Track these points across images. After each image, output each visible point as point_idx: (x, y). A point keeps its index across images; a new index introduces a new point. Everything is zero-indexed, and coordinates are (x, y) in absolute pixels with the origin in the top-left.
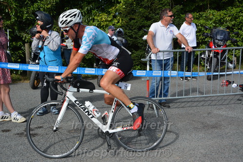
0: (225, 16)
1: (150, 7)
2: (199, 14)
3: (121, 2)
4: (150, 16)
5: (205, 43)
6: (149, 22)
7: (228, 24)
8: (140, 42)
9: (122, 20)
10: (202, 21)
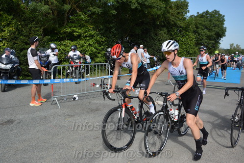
1: (29, 36)
3: (5, 31)
4: (28, 42)
5: (65, 61)
9: (7, 44)
10: (63, 47)
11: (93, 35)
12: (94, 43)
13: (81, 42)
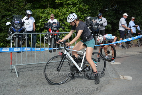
0: (58, 13)
1: (10, 3)
2: (43, 10)
4: (10, 9)
6: (9, 13)
7: (60, 18)
8: (3, 27)
10: (45, 15)
11: (75, 3)
12: (76, 11)
13: (64, 10)
